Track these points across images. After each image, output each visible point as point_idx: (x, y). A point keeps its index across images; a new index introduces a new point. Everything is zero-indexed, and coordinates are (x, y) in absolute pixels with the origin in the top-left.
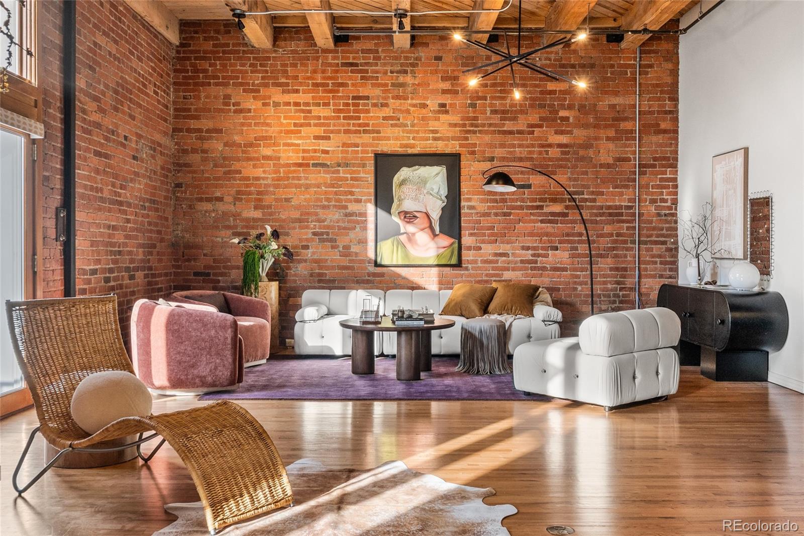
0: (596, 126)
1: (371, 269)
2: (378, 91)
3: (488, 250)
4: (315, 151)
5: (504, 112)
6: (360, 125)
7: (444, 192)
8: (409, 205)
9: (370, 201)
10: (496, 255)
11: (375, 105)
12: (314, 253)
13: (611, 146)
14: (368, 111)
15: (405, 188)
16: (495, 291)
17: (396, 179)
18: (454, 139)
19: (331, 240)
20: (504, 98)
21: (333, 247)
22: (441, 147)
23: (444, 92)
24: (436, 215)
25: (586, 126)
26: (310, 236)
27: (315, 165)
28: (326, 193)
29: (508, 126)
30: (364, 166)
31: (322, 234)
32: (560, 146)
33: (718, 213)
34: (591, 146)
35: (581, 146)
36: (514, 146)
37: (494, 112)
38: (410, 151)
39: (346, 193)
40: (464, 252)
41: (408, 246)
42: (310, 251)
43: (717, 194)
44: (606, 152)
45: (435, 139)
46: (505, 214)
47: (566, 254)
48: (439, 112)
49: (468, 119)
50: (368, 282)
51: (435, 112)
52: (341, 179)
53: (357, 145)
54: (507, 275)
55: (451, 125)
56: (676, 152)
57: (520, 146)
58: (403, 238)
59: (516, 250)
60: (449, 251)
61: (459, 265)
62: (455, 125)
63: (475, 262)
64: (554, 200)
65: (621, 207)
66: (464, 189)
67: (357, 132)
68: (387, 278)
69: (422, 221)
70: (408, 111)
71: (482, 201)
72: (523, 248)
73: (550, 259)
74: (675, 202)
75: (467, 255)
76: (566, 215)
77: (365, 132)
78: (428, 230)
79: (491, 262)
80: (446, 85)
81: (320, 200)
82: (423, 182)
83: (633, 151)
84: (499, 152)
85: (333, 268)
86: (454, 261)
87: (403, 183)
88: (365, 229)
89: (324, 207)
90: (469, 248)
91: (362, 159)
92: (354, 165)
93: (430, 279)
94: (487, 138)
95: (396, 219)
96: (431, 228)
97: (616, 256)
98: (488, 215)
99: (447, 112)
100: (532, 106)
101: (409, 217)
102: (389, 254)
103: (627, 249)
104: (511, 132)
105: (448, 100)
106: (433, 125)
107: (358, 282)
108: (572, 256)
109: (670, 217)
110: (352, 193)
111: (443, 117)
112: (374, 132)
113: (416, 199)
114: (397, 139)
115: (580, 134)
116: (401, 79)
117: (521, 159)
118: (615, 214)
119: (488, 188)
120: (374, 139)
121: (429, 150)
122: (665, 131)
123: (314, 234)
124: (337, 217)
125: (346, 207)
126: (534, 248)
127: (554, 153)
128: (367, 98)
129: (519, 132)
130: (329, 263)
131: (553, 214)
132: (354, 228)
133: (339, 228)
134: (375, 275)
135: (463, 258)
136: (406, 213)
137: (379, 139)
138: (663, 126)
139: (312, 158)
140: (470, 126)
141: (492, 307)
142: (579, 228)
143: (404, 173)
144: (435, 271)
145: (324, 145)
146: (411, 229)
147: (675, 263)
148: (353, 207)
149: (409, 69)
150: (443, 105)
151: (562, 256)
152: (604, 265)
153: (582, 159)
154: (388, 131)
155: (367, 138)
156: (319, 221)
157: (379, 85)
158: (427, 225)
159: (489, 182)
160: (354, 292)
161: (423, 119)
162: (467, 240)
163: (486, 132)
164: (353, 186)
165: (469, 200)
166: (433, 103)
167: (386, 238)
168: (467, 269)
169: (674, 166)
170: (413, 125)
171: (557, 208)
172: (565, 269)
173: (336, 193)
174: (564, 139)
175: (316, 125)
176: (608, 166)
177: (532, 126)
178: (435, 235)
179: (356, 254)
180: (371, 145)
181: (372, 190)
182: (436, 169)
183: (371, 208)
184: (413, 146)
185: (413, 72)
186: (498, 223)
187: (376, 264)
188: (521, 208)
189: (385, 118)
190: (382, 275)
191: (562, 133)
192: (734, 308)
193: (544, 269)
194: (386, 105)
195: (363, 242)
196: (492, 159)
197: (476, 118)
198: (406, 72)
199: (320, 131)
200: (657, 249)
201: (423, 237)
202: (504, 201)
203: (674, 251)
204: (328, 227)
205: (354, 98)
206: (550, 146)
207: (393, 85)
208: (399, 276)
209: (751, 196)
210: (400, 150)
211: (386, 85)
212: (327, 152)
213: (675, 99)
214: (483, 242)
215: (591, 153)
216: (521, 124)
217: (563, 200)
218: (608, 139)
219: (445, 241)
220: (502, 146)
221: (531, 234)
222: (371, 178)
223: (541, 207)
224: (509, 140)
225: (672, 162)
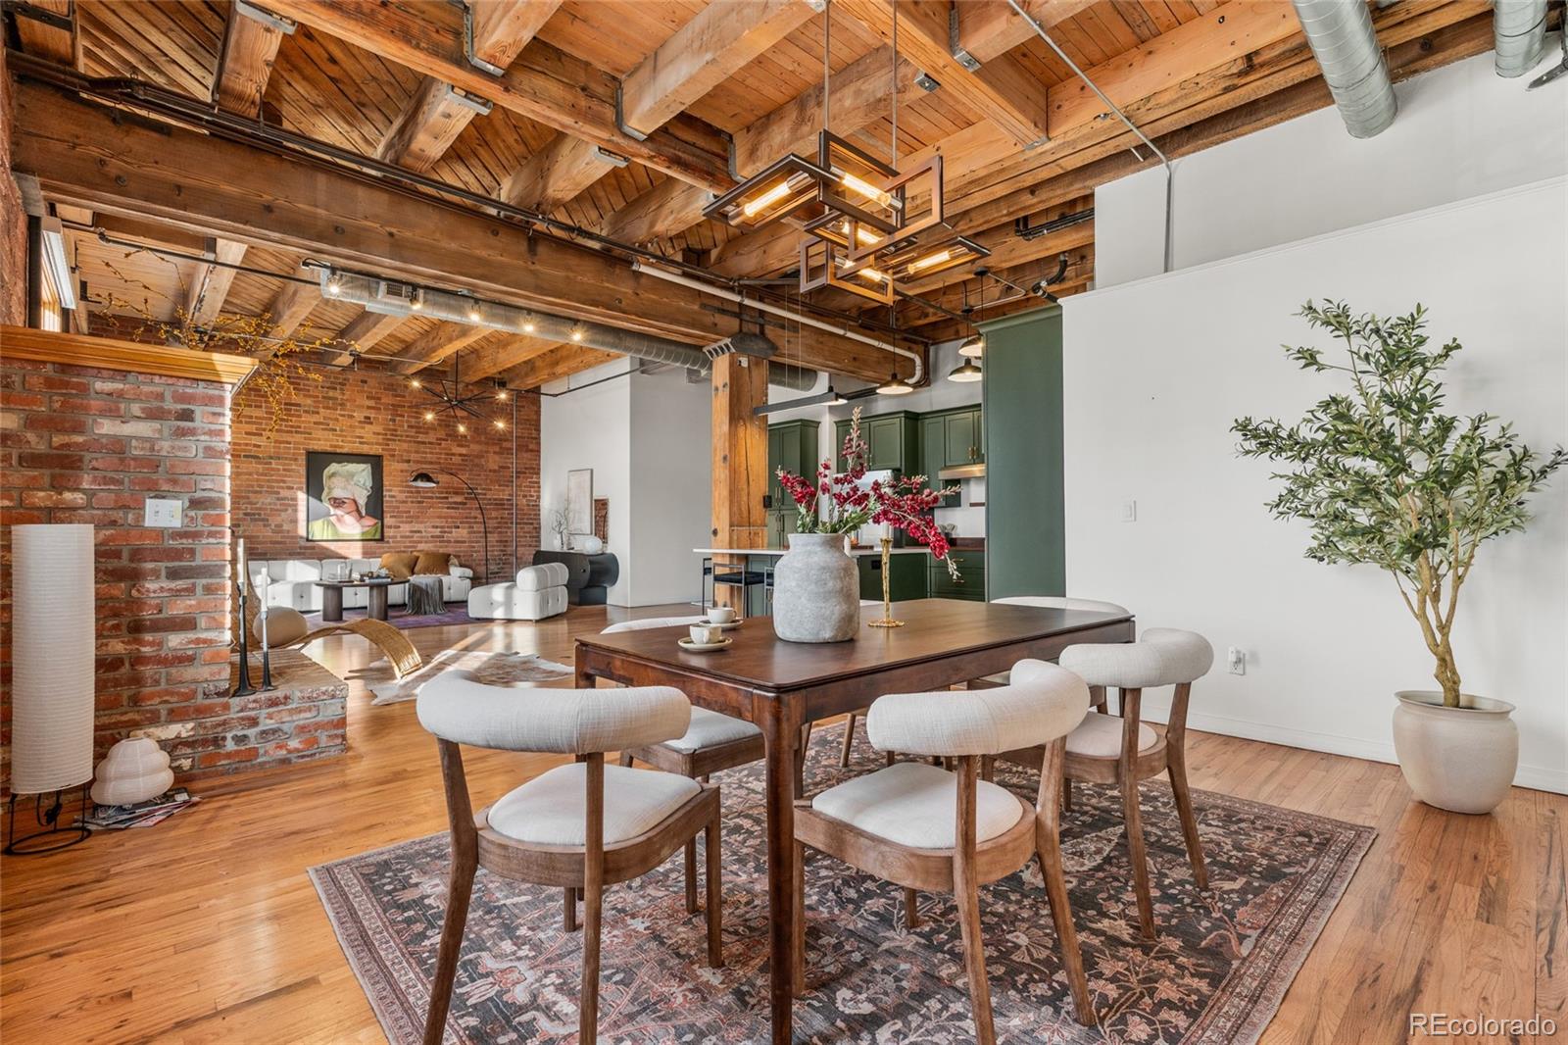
0: (487, 444)
1: (303, 543)
2: (309, 401)
3: (406, 528)
4: (247, 445)
5: (417, 427)
6: (292, 427)
7: (369, 484)
8: (338, 493)
9: (301, 489)
10: (412, 532)
11: (306, 412)
12: (245, 531)
13: (497, 458)
14: (300, 416)
15: (334, 480)
16: (417, 558)
17: (327, 472)
18: (377, 444)
19: (263, 520)
20: (417, 418)
21: (265, 526)
22: (365, 449)
23: (369, 408)
24: (362, 501)
25: (479, 442)
26: (241, 516)
27: (245, 456)
28: (257, 480)
29: (421, 438)
30: (296, 460)
31: (254, 514)
32: (460, 455)
33: (572, 506)
34: (483, 457)
35: (477, 457)
36: (426, 453)
37: (410, 427)
38: (338, 451)
39: (278, 481)
40: (385, 530)
41: (338, 525)
42: (242, 528)
43: (573, 495)
44: (493, 461)
45: (361, 443)
46: (419, 502)
47: (465, 531)
48: (365, 422)
49: (389, 430)
50: (299, 554)
51: (360, 422)
52: (273, 469)
53: (290, 443)
54: (421, 546)
55: (374, 433)
56: (539, 465)
57: (431, 453)
58: (333, 519)
59: (427, 528)
60: (373, 530)
61: (382, 539)
62: (378, 434)
63: (395, 537)
64: (456, 493)
65: (503, 499)
66: (385, 483)
67: (288, 432)
68: (317, 550)
69: (349, 506)
70: (337, 420)
71: (400, 492)
72: (433, 527)
73: (454, 534)
74: (539, 497)
75: (388, 532)
76: (465, 504)
77: (296, 432)
78: (355, 513)
79: (408, 537)
80: (371, 403)
81: (252, 486)
82: (352, 475)
83: (513, 462)
84: (413, 457)
85: (264, 543)
86: (378, 537)
87: (333, 475)
88: (296, 511)
89: (256, 492)
90: (390, 527)
91: (294, 454)
92: (286, 459)
93: (355, 552)
94: (405, 446)
95: (327, 504)
96: (358, 511)
97: (500, 532)
98: (405, 502)
99: (371, 423)
100: (439, 425)
101: (338, 503)
102: (320, 531)
103: (509, 528)
104: (423, 443)
105: (372, 414)
106: (358, 432)
107: (290, 554)
108: (469, 533)
109: (536, 507)
110: (284, 482)
111: (367, 426)
112: (305, 433)
113: (345, 488)
114: (326, 440)
115: (475, 448)
116: (331, 394)
117: (431, 463)
118: (500, 504)
119: (414, 484)
120: (305, 439)
121: (355, 451)
122: (532, 451)
123: (245, 514)
124: (269, 500)
125: (279, 493)
126: (442, 527)
127: (456, 460)
128: (298, 405)
129: (430, 443)
130: (261, 539)
131: (456, 503)
132: (286, 510)
133: (271, 509)
134: (306, 548)
135: (386, 534)
136: (335, 499)
137: (310, 439)
138: (531, 447)
139: (245, 450)
140: (391, 434)
141: (416, 569)
142: (477, 513)
143: (334, 467)
144: (360, 543)
145: (255, 440)
146: (339, 512)
147: (539, 537)
148: (284, 493)
149: (338, 387)
150: (366, 418)
151: (462, 533)
152: (493, 538)
153: (477, 465)
154: (318, 433)
155: (298, 438)
156: (251, 503)
157: (310, 396)
158: (354, 508)
159: (415, 480)
160: (291, 562)
161: (351, 426)
162: (388, 521)
163: (405, 441)
164: (286, 476)
165: (390, 491)
166: (359, 415)
167: (317, 519)
168: (388, 542)
169: (538, 474)
170: (341, 431)
171: (459, 499)
172: (464, 542)
173: (268, 481)
174: (464, 451)
175: (246, 423)
176: (495, 471)
177: (441, 439)
178: (361, 517)
179: (288, 531)
180: (304, 444)
181: (304, 480)
182: (362, 466)
183: (302, 496)
184: (342, 447)
185: (341, 389)
186: (414, 509)
187: (308, 540)
188: (432, 498)
189: (315, 423)
190: (313, 548)
191: (462, 446)
192: (591, 563)
193: (449, 542)
194: (318, 413)
195: (295, 521)
196: (408, 461)
197: (396, 430)
198: (335, 389)
199: (253, 428)
200: (527, 528)
201: (350, 519)
202: (419, 492)
203: (538, 529)
204: (260, 509)
205: (286, 404)
206: (453, 454)
207: (324, 397)
208: (327, 549)
209: (595, 497)
210: (329, 449)
211: (317, 397)
212: (259, 446)
213: (538, 430)
214: (402, 522)
215: (483, 461)
216: (432, 437)
217: (463, 494)
218: (495, 453)
219: (370, 521)
220: (417, 452)
221: (439, 517)
222: (303, 471)
223: (447, 498)
224: (422, 448)
225: (536, 471)
